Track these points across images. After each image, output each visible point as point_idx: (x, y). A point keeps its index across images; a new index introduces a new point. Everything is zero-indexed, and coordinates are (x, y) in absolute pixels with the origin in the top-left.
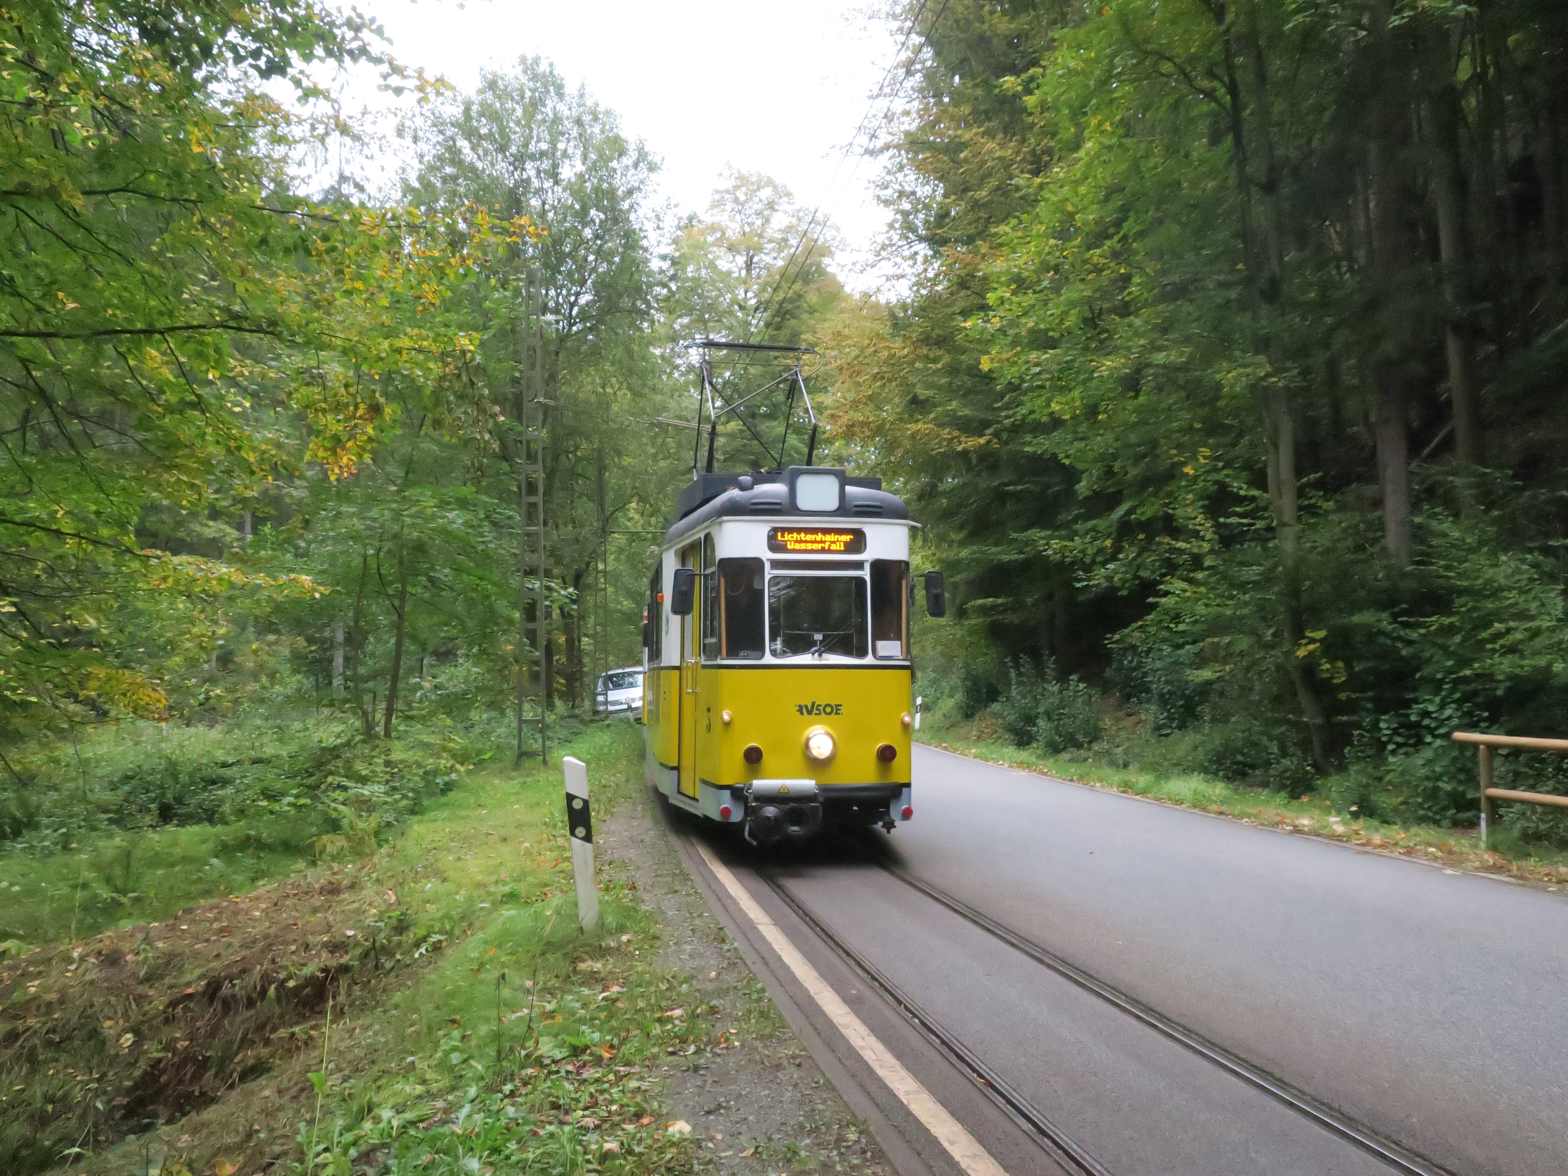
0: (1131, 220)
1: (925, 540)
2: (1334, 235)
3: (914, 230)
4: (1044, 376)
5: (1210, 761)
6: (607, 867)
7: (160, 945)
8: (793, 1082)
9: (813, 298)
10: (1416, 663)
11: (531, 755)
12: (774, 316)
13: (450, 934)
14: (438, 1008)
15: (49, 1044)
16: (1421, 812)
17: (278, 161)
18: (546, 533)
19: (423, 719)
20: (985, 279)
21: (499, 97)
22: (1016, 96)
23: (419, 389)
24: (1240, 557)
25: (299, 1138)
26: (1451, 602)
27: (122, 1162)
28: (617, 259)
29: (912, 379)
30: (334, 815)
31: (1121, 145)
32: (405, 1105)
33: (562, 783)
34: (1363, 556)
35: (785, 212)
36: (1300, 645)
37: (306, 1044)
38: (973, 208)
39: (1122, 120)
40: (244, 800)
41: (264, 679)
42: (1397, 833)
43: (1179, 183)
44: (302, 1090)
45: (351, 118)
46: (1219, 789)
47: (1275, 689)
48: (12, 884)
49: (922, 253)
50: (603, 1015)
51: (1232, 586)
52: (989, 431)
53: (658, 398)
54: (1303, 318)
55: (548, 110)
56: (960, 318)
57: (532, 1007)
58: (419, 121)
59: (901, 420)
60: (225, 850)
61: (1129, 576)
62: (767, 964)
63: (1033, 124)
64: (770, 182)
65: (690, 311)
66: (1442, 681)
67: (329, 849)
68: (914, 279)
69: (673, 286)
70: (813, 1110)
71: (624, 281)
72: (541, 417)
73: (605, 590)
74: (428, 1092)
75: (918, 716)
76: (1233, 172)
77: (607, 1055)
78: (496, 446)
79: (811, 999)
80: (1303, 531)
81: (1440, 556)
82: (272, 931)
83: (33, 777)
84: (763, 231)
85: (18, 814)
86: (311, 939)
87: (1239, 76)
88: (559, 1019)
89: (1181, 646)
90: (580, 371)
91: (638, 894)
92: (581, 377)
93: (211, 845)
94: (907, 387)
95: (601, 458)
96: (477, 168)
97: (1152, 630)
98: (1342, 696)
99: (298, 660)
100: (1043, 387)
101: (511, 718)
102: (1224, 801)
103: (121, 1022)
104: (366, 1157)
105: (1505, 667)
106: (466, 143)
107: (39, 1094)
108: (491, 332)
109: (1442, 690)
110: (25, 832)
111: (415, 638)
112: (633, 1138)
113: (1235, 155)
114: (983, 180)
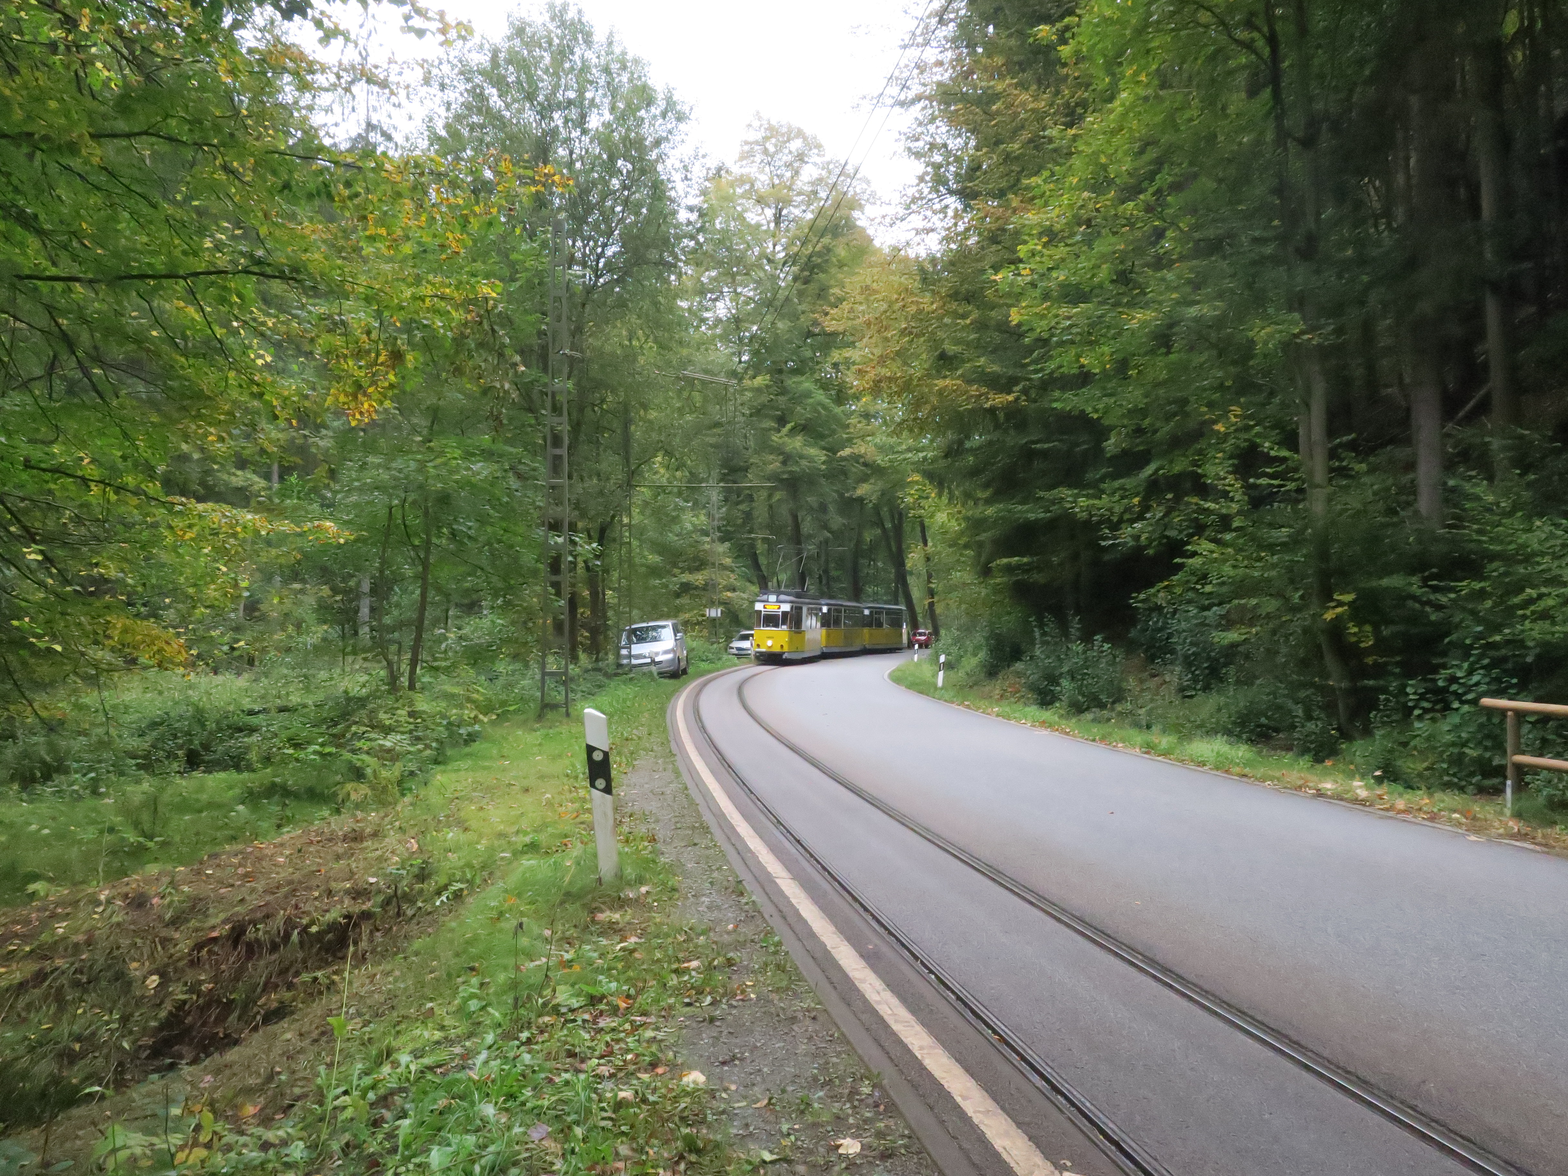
0: (1165, 172)
1: (951, 497)
2: (1372, 192)
3: (945, 183)
4: (1074, 330)
5: (1234, 723)
6: (627, 820)
7: (186, 889)
8: (808, 1034)
9: (841, 252)
10: (1444, 629)
11: (554, 707)
12: (802, 270)
13: (471, 883)
14: (457, 955)
15: (76, 984)
16: (1446, 778)
17: (304, 109)
18: (570, 486)
19: (447, 671)
20: (1017, 233)
21: (527, 45)
22: (1050, 48)
23: (439, 339)
24: (1269, 519)
25: (319, 1081)
26: (1483, 567)
27: (147, 1100)
28: (644, 211)
29: (940, 334)
30: (359, 764)
31: (1157, 97)
32: (423, 1050)
33: (583, 735)
34: (1395, 519)
35: (815, 164)
36: (1328, 608)
37: (328, 988)
38: (1004, 161)
39: (1157, 71)
40: (271, 748)
41: (290, 628)
42: (1421, 798)
43: (1216, 136)
44: (323, 1033)
45: (378, 66)
46: (1242, 752)
47: (1302, 653)
48: (42, 827)
49: (953, 206)
50: (620, 966)
51: (1261, 547)
52: (1016, 389)
53: (685, 352)
54: (1340, 276)
55: (576, 58)
56: (991, 271)
57: (549, 957)
58: (446, 68)
59: (929, 376)
60: (251, 797)
61: (1156, 535)
62: (784, 918)
63: (1067, 76)
64: (800, 134)
65: (720, 264)
66: (1471, 647)
67: (353, 797)
68: (944, 233)
69: (701, 239)
70: (827, 1063)
71: (651, 233)
72: (566, 370)
73: (629, 543)
74: (446, 1038)
75: (941, 674)
76: (1271, 125)
77: (623, 1005)
78: (517, 396)
79: (827, 953)
80: (1335, 493)
81: (1474, 520)
82: (297, 876)
83: (62, 723)
84: (792, 184)
85: (48, 759)
86: (333, 885)
87: (1279, 27)
88: (577, 968)
89: (1207, 608)
90: (607, 323)
91: (658, 846)
92: (608, 329)
93: (237, 791)
94: (935, 343)
95: (626, 410)
96: (503, 117)
97: (1178, 590)
98: (1369, 660)
99: (324, 611)
100: (1072, 342)
101: (535, 670)
102: (1247, 763)
103: (147, 963)
104: (384, 1100)
105: (1535, 634)
106: (494, 91)
107: (66, 1032)
108: (518, 284)
109: (1470, 655)
110: (55, 776)
111: (439, 590)
112: (648, 1087)
113: (1273, 107)
114: (1015, 132)
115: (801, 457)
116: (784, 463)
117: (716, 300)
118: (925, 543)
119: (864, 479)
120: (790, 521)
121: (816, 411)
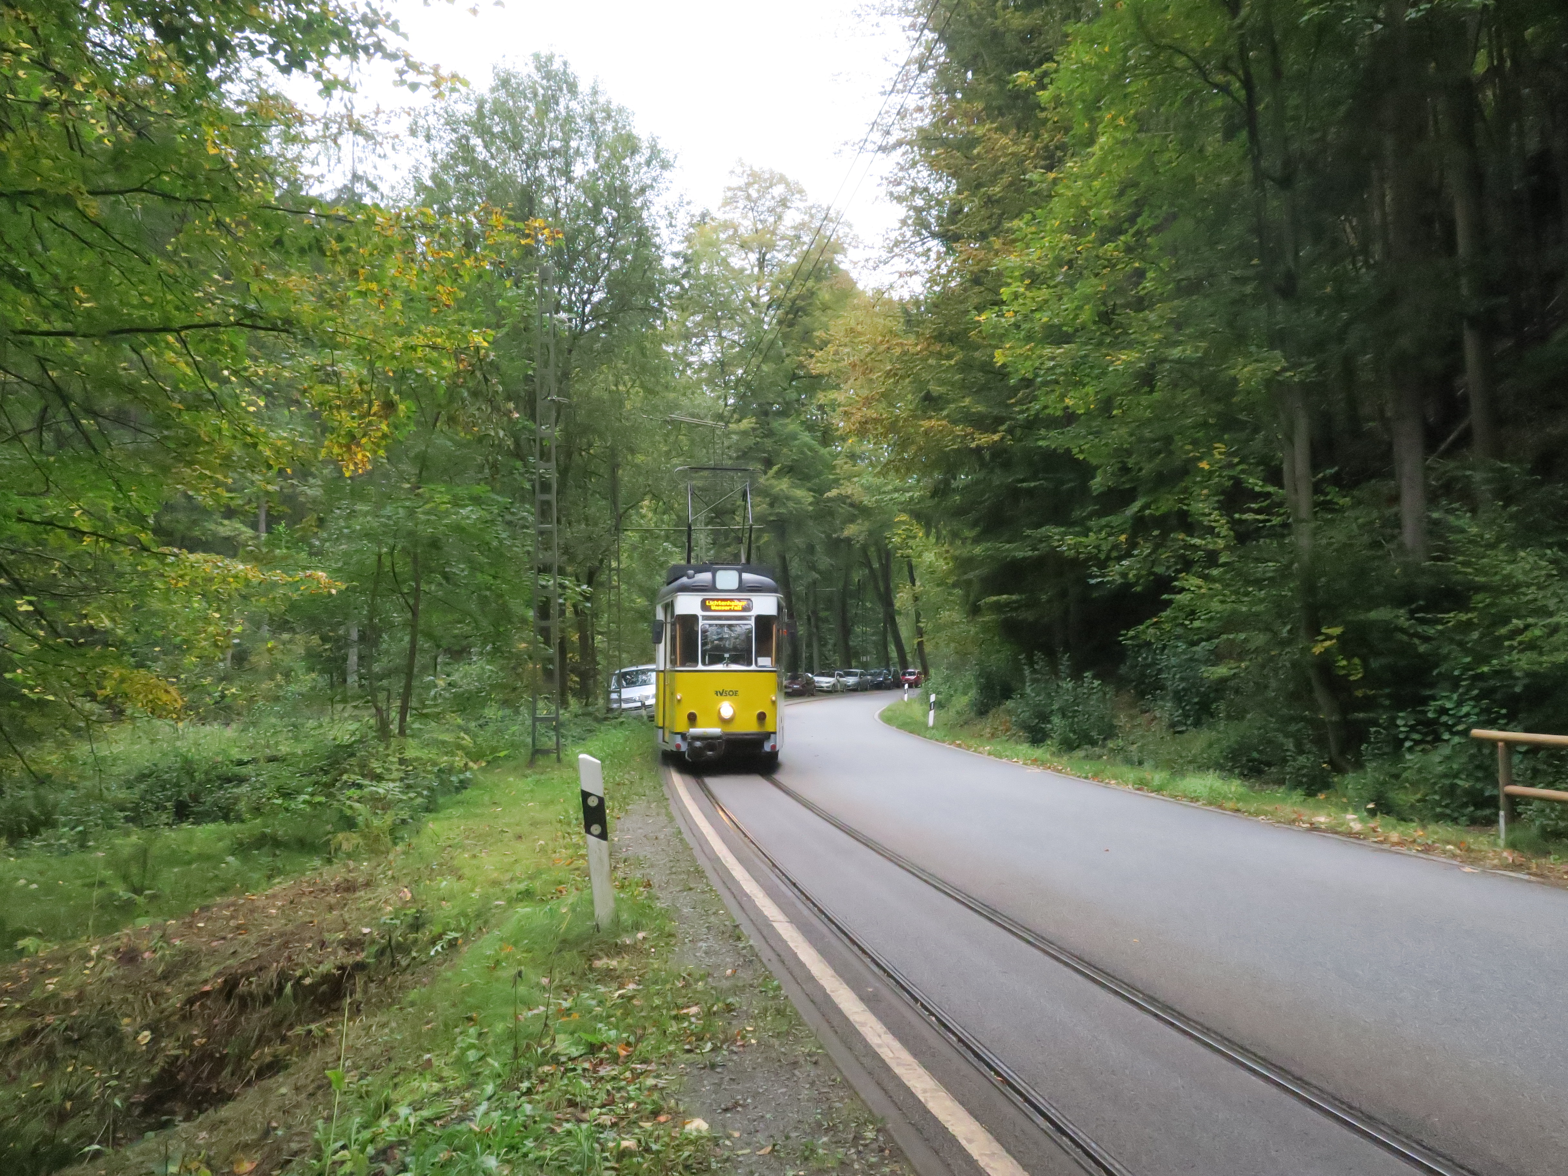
0: (1145, 215)
1: (938, 537)
2: (1349, 230)
3: (927, 227)
4: (1059, 371)
5: (1226, 758)
6: (621, 865)
7: (177, 942)
8: (810, 1079)
9: (825, 295)
10: (1434, 660)
11: (546, 752)
12: (787, 313)
13: (465, 931)
14: (454, 1005)
15: (68, 1041)
16: (1438, 810)
17: (292, 160)
18: (559, 531)
19: (437, 717)
20: (999, 274)
21: (512, 96)
22: (1029, 92)
23: (433, 388)
24: (1255, 553)
25: (317, 1135)
26: (1469, 598)
27: (140, 1159)
28: (630, 257)
29: (925, 376)
30: (349, 812)
31: (1135, 140)
32: (422, 1102)
33: (577, 780)
34: (1380, 553)
35: (798, 209)
36: (1317, 642)
37: (323, 1041)
38: (986, 204)
39: (1136, 115)
40: (260, 798)
41: (279, 677)
42: (1414, 830)
43: (1193, 177)
44: (319, 1087)
45: (364, 117)
46: (1235, 786)
47: (1291, 686)
48: (30, 882)
49: (935, 249)
50: (619, 1012)
51: (1247, 583)
52: (1002, 427)
53: (672, 396)
54: (1319, 313)
55: (561, 108)
56: (974, 312)
57: (548, 1005)
58: (432, 120)
59: (915, 417)
60: (241, 849)
61: (1144, 572)
62: (783, 962)
63: (1046, 120)
64: (782, 179)
65: (703, 308)
66: (1459, 679)
67: (345, 846)
68: (927, 276)
69: (686, 284)
70: (830, 1108)
71: (636, 278)
72: (554, 414)
73: (618, 587)
74: (445, 1089)
75: (932, 713)
76: (1248, 165)
77: (623, 1053)
78: (510, 443)
79: (826, 996)
80: (1319, 528)
81: (1459, 552)
82: (290, 927)
83: (50, 776)
84: (775, 229)
85: (36, 812)
86: (327, 936)
87: (1253, 71)
88: (576, 1016)
89: (1196, 643)
90: (593, 369)
91: (653, 891)
92: (595, 374)
93: (227, 842)
94: (919, 383)
95: (614, 455)
96: (489, 166)
97: (1167, 627)
98: (1359, 693)
99: (313, 658)
100: (1057, 382)
101: (525, 716)
102: (1240, 798)
103: (139, 1019)
104: (384, 1154)
105: (1523, 664)
106: (479, 141)
107: (57, 1091)
108: (505, 330)
109: (1459, 687)
110: (42, 830)
111: (429, 636)
112: (650, 1135)
113: (1250, 150)
114: (996, 174)
115: (788, 498)
116: (772, 505)
117: (701, 344)
118: (913, 583)
119: (852, 519)
120: (777, 561)
121: (803, 453)
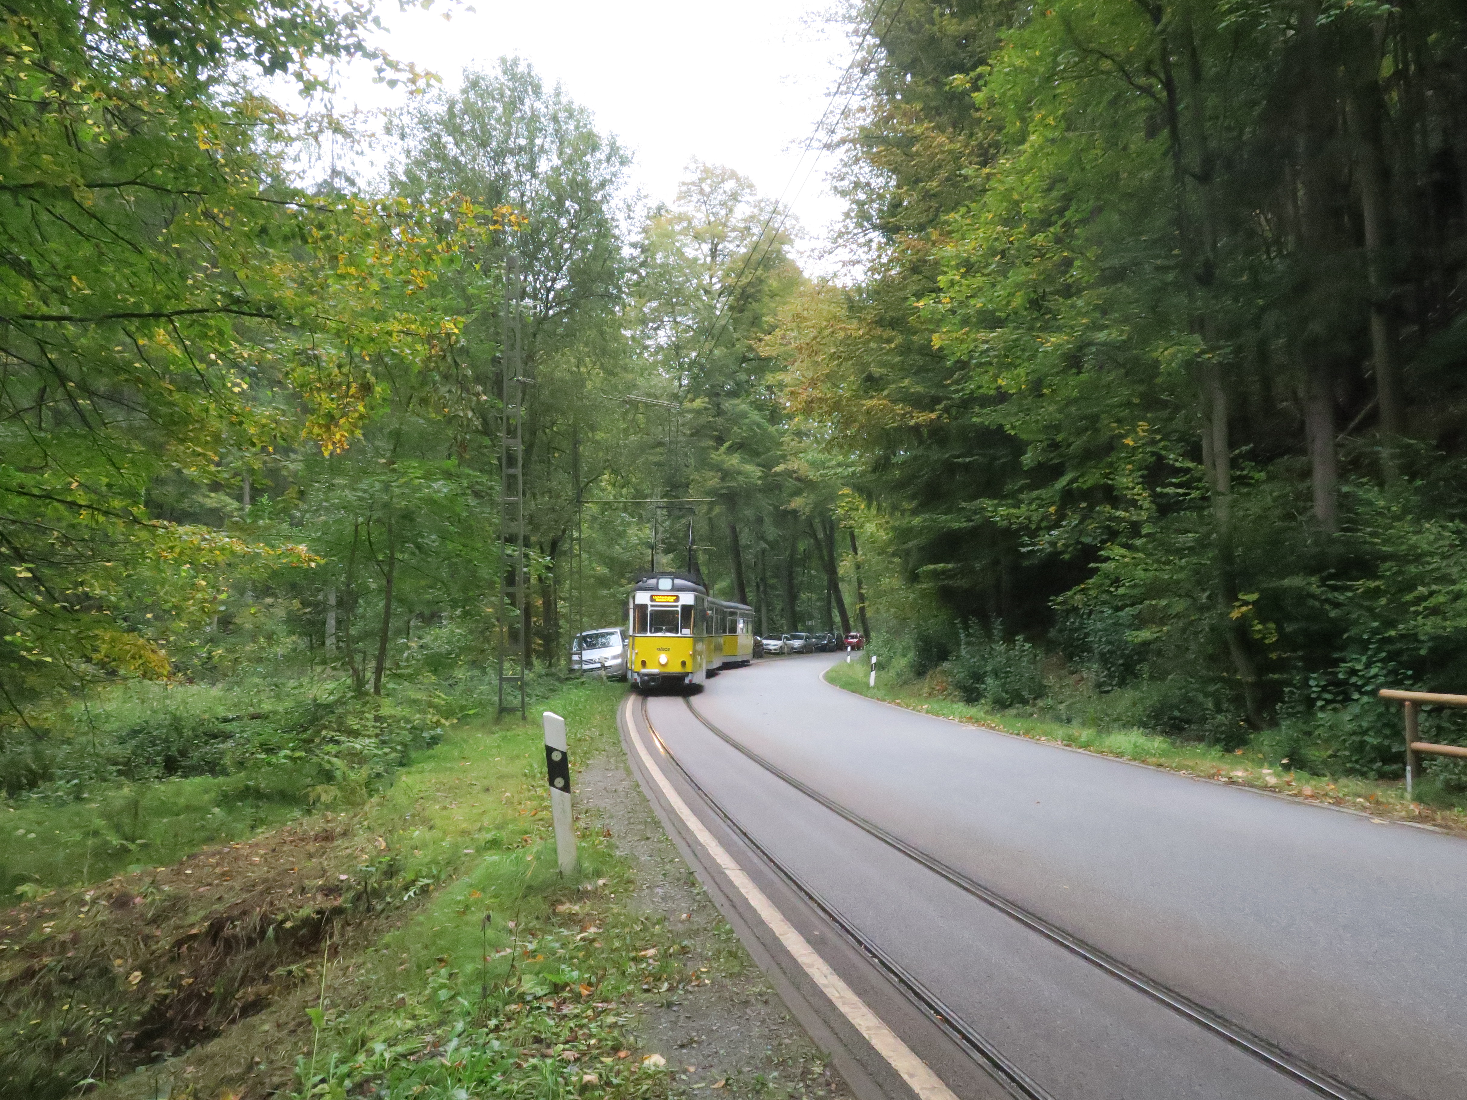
0: (1073, 208)
1: (879, 509)
2: (1264, 223)
3: (869, 219)
4: (992, 353)
5: (1149, 716)
6: (583, 816)
7: (166, 888)
8: (761, 1017)
9: (773, 283)
10: (1344, 624)
11: (511, 710)
12: (738, 300)
13: (436, 878)
14: (426, 947)
15: (63, 981)
16: (1348, 765)
17: (276, 157)
18: (525, 503)
19: (410, 678)
20: (937, 263)
21: (482, 97)
22: (965, 93)
23: (407, 370)
24: (1176, 525)
25: (297, 1070)
26: (1377, 566)
27: (131, 1092)
28: (590, 247)
29: (866, 358)
30: (327, 767)
31: (1063, 138)
32: (396, 1038)
33: (541, 736)
34: (1293, 524)
35: (748, 203)
36: (1233, 607)
37: (303, 981)
38: (924, 198)
39: (1064, 115)
40: (244, 753)
41: (262, 640)
42: (1326, 784)
43: (1118, 173)
44: (300, 1024)
45: (343, 117)
46: (1158, 743)
47: (1210, 650)
48: (28, 832)
49: (876, 240)
50: (581, 955)
51: (1169, 552)
52: (939, 406)
53: (629, 377)
54: (1236, 300)
55: (527, 108)
56: (913, 299)
57: (514, 947)
58: (406, 119)
59: (857, 397)
60: (226, 800)
61: (1072, 542)
62: (734, 907)
63: (980, 120)
64: (733, 175)
65: (659, 295)
66: (1368, 641)
67: (324, 798)
68: (869, 265)
69: (643, 272)
70: (780, 1045)
71: (597, 267)
72: (520, 395)
73: (580, 556)
74: (418, 1027)
75: (873, 674)
76: (1169, 161)
77: (585, 992)
78: (477, 423)
79: (776, 939)
80: (1237, 500)
81: (1367, 524)
82: (271, 875)
83: (47, 732)
84: (727, 221)
85: (34, 767)
86: (307, 882)
87: (1174, 73)
88: (540, 958)
89: (1118, 609)
90: (557, 352)
91: (613, 840)
92: (558, 357)
93: (213, 794)
94: (861, 365)
95: (575, 433)
96: (460, 162)
97: (1093, 593)
98: (1274, 656)
99: (293, 622)
100: (990, 364)
101: (492, 676)
102: (1163, 754)
103: (130, 960)
104: (360, 1088)
105: (1428, 628)
106: (450, 139)
107: (54, 1028)
108: (474, 315)
109: (1368, 649)
110: (40, 783)
111: (402, 601)
112: (611, 1071)
113: (1171, 147)
114: (934, 170)
115: (739, 473)
116: (723, 479)
117: (657, 328)
118: (856, 553)
119: (797, 493)
120: (728, 531)
121: (752, 430)
